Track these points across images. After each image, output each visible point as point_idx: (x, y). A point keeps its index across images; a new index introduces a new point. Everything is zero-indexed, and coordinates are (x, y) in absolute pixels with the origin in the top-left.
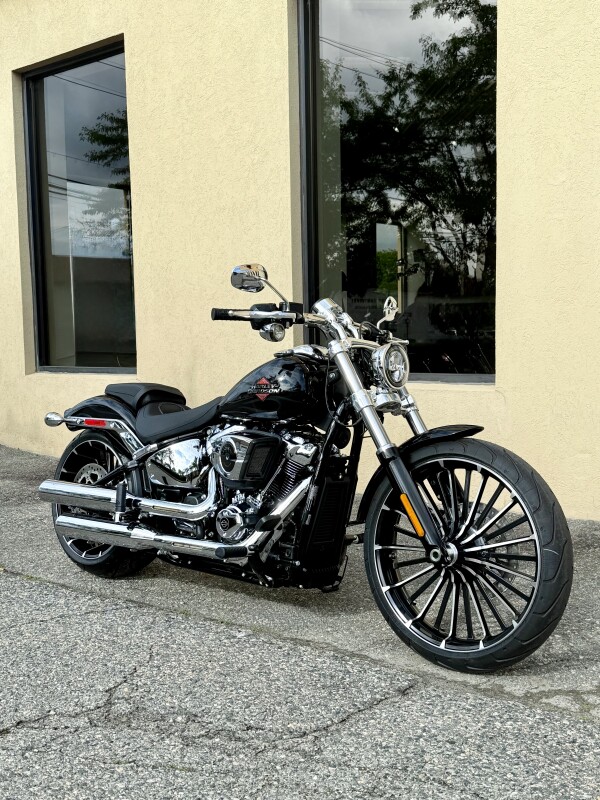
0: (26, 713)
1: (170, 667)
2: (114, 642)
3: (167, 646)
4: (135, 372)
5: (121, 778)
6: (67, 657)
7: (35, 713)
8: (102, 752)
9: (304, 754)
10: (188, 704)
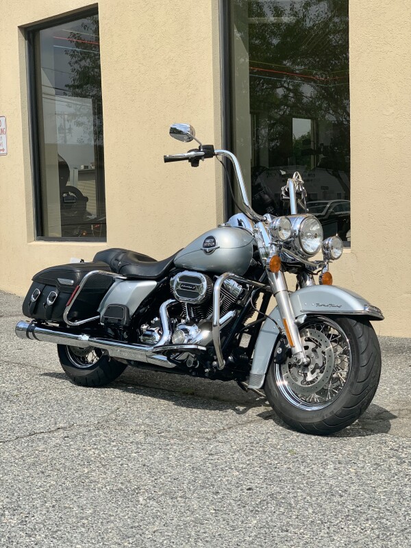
0: (62, 425)
1: (137, 408)
2: (104, 398)
3: (134, 399)
4: (105, 241)
5: (115, 446)
6: (79, 403)
7: (67, 425)
8: (104, 438)
9: (207, 438)
10: (147, 421)
